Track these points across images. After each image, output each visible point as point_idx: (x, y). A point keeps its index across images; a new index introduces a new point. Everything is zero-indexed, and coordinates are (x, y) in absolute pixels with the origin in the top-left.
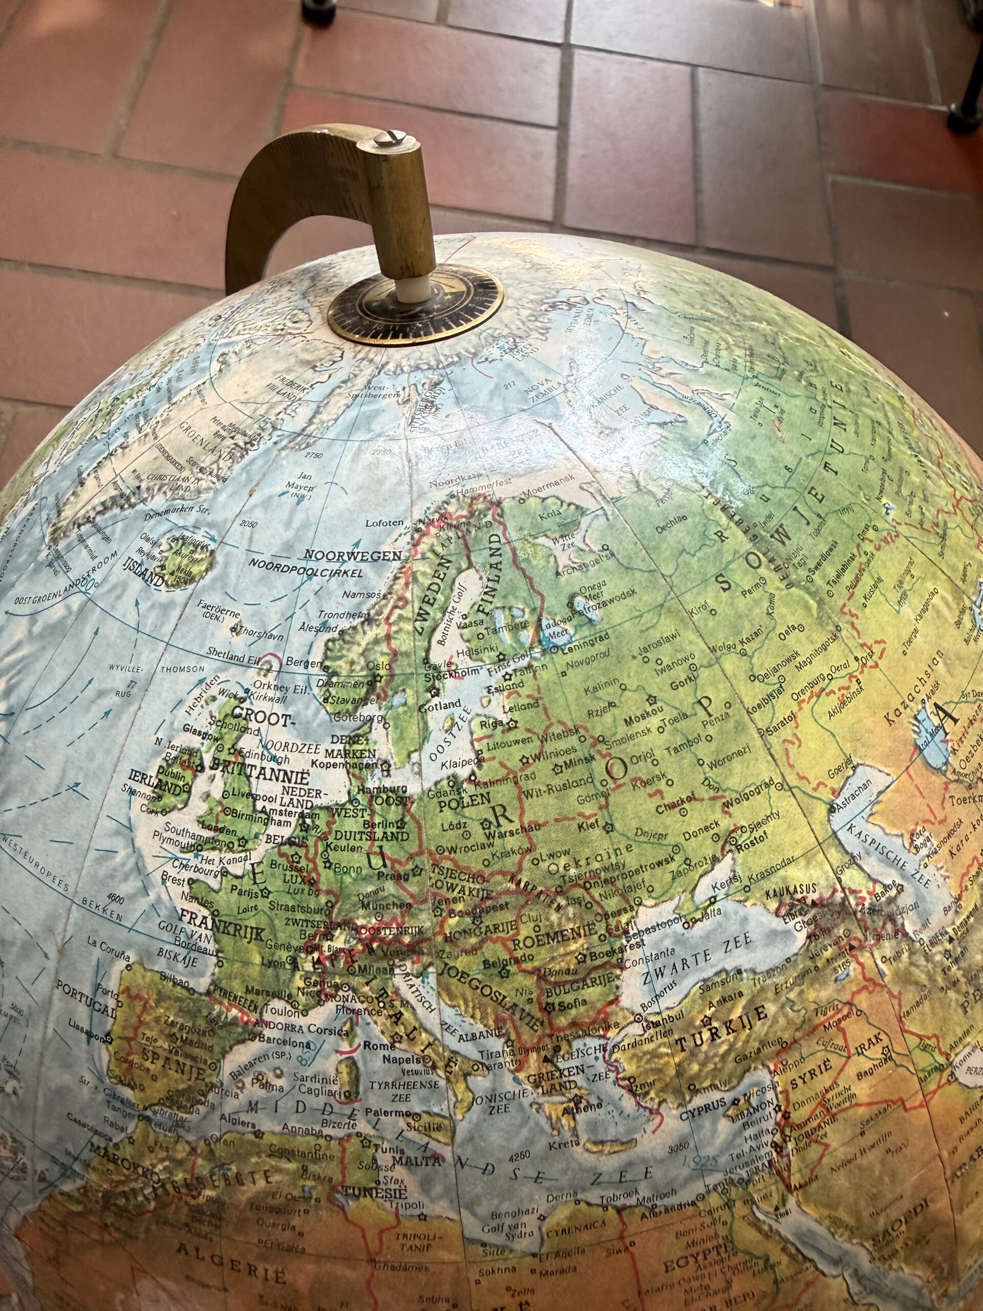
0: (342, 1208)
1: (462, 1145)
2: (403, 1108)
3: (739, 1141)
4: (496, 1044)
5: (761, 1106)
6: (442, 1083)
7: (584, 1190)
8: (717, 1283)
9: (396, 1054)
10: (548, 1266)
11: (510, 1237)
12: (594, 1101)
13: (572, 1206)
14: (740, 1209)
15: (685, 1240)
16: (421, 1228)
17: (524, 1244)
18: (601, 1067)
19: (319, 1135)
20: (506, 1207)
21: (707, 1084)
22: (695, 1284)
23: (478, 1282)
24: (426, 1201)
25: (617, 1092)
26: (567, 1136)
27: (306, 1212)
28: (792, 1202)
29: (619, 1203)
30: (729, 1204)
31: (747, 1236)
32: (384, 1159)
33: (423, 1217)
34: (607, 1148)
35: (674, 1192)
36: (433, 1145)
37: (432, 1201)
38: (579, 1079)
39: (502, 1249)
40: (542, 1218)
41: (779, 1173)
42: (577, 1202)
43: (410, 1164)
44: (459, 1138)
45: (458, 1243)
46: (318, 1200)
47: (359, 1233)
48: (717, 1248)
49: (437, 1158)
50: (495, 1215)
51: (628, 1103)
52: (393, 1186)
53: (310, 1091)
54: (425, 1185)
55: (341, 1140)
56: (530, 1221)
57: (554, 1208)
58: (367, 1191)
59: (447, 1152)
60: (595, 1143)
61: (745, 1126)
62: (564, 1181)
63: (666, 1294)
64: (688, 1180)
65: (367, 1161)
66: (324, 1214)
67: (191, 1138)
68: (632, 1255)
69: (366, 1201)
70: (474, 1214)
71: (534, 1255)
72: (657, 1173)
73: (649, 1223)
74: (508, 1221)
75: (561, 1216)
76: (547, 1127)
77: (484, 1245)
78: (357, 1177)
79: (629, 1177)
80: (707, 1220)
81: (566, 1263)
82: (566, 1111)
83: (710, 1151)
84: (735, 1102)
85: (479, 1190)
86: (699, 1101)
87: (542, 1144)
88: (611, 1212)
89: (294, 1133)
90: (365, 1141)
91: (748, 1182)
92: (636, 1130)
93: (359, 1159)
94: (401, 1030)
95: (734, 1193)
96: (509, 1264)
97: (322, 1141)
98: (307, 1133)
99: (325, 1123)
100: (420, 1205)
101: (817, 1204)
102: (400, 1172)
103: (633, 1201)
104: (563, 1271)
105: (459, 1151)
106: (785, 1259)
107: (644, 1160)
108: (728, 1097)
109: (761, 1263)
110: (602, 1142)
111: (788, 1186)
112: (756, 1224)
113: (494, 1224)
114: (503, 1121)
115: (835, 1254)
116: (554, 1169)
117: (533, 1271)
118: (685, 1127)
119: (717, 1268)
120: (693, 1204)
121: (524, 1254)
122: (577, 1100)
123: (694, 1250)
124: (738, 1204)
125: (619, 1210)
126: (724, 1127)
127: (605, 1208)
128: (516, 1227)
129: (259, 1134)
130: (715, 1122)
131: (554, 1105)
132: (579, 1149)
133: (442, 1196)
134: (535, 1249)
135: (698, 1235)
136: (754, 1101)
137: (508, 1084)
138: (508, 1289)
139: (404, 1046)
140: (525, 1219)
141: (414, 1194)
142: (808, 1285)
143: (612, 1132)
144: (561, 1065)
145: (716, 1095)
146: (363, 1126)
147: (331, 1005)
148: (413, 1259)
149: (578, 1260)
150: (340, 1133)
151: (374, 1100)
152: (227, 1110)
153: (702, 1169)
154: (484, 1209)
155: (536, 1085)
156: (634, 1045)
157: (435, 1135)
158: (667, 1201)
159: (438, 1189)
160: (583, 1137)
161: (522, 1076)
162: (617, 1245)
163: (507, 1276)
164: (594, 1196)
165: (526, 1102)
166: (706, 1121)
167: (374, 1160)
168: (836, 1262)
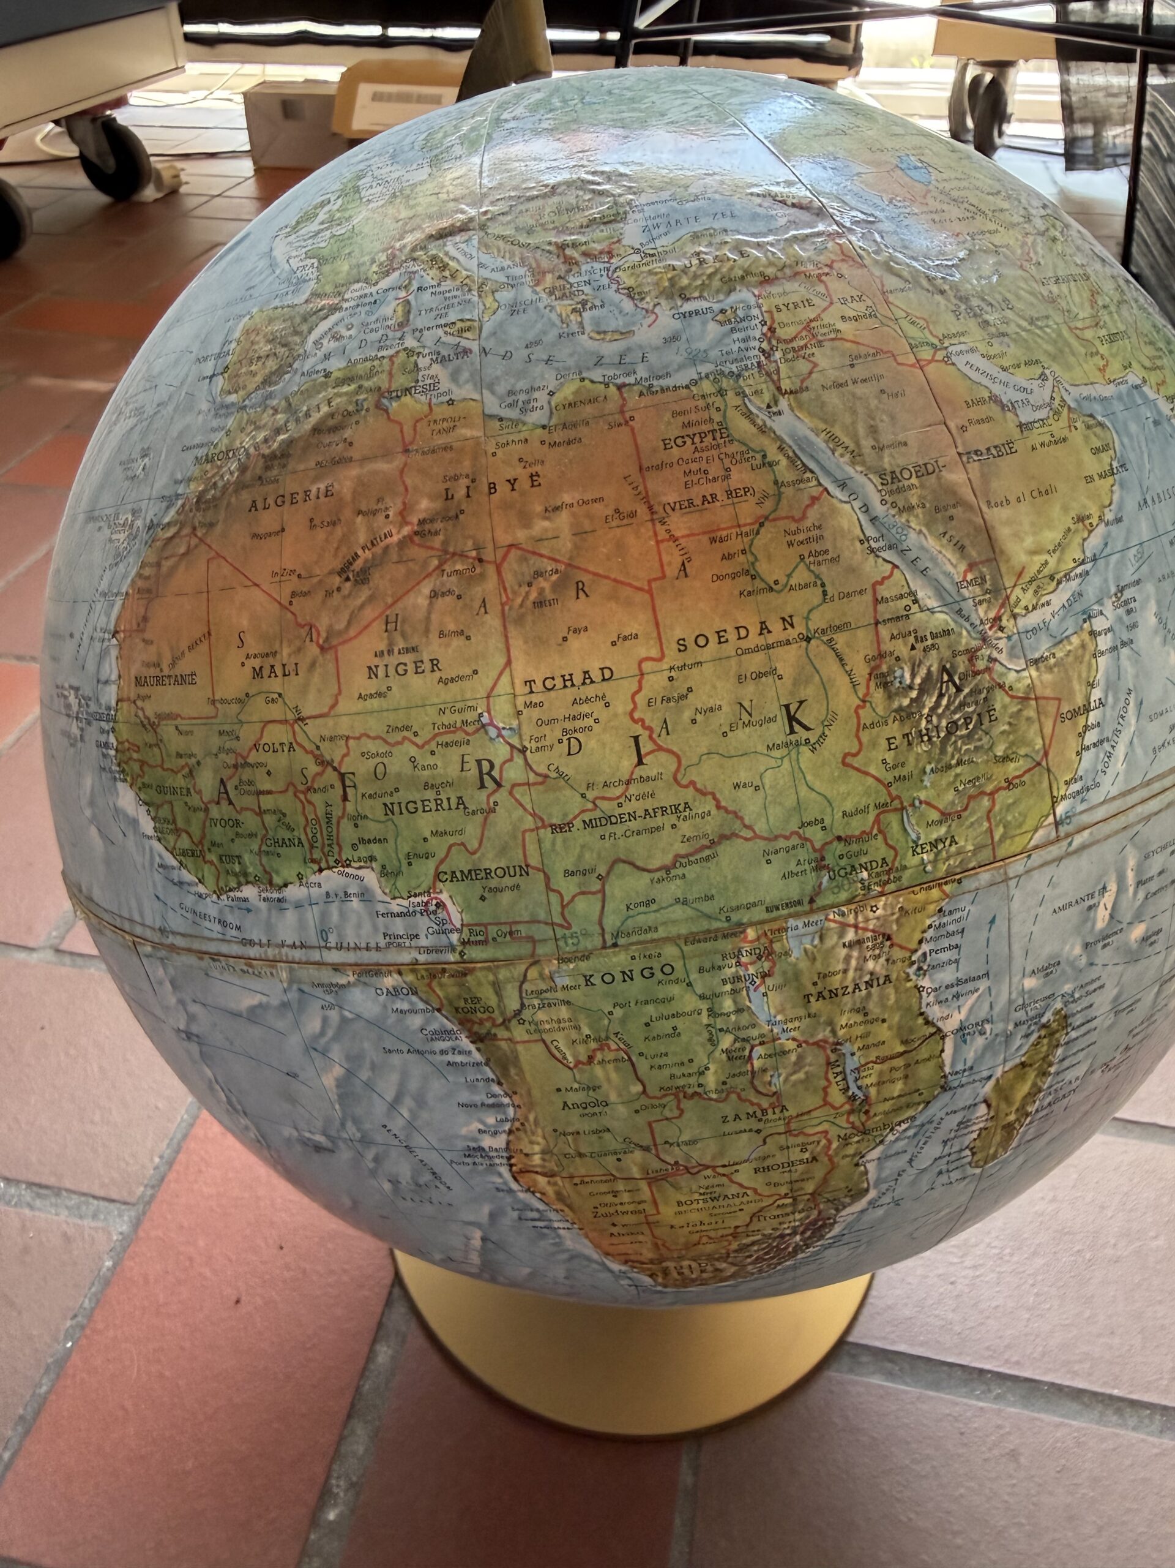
0: (386, 411)
1: (487, 338)
2: (443, 321)
3: (727, 341)
4: (520, 271)
5: (747, 318)
6: (476, 299)
7: (588, 369)
8: (715, 470)
9: (442, 289)
10: (559, 436)
11: (524, 411)
12: (598, 303)
13: (577, 384)
14: (732, 399)
15: (681, 419)
16: (448, 412)
17: (536, 417)
18: (605, 281)
19: (376, 358)
20: (522, 385)
21: (696, 294)
22: (694, 466)
23: (494, 454)
24: (454, 388)
25: (617, 297)
26: (574, 327)
27: (357, 423)
28: (784, 403)
29: (619, 381)
30: (721, 392)
31: (741, 426)
32: (423, 362)
33: (451, 402)
34: (608, 337)
35: (668, 375)
36: (464, 343)
37: (459, 386)
38: (587, 289)
39: (516, 423)
40: (551, 394)
41: (768, 374)
42: (583, 380)
43: (443, 360)
44: (484, 334)
45: (479, 421)
46: (367, 410)
47: (397, 428)
48: (713, 431)
49: (466, 352)
50: (511, 393)
51: (628, 305)
52: (428, 381)
53: (372, 331)
54: (454, 377)
55: (391, 358)
56: (541, 397)
57: (562, 385)
58: (408, 390)
59: (475, 347)
60: (599, 333)
61: (732, 330)
62: (571, 362)
63: (667, 472)
64: (681, 367)
65: (411, 366)
66: (371, 420)
67: (275, 402)
68: (632, 430)
69: (407, 399)
70: (493, 393)
71: (544, 427)
72: (652, 357)
73: (647, 400)
74: (522, 397)
75: (568, 392)
76: (558, 323)
77: (501, 419)
78: (402, 381)
79: (627, 360)
80: (701, 403)
81: (572, 434)
82: (574, 310)
83: (702, 345)
84: (723, 311)
85: (499, 373)
86: (688, 307)
87: (553, 334)
88: (613, 388)
89: (356, 362)
90: (410, 352)
91: (739, 376)
92: (634, 324)
93: (403, 368)
94: (447, 273)
95: (725, 383)
96: (522, 436)
97: (376, 363)
98: (366, 360)
99: (380, 348)
100: (450, 392)
101: (811, 414)
102: (436, 369)
103: (631, 380)
104: (569, 443)
105: (483, 343)
106: (784, 462)
107: (640, 347)
108: (716, 307)
109: (759, 456)
110: (605, 332)
111: (779, 389)
112: (749, 415)
113: (510, 400)
114: (522, 318)
115: (839, 476)
116: (564, 353)
117: (543, 442)
118: (677, 324)
119: (715, 453)
120: (687, 387)
121: (536, 426)
122: (584, 303)
123: (690, 431)
124: (730, 394)
125: (620, 387)
126: (713, 329)
127: (607, 385)
128: (529, 402)
129: (327, 375)
130: (704, 323)
131: (563, 307)
132: (585, 337)
133: (467, 382)
134: (545, 422)
135: (693, 417)
136: (740, 313)
137: (527, 294)
138: (520, 460)
139: (448, 282)
140: (536, 395)
141: (445, 384)
142: (814, 499)
143: (613, 325)
144: (572, 280)
145: (703, 305)
146: (410, 342)
147: (396, 274)
148: (441, 440)
149: (583, 431)
150: (391, 352)
151: (419, 322)
152: (305, 370)
153: (694, 359)
154: (501, 389)
155: (551, 293)
156: (633, 267)
157: (465, 335)
158: (664, 382)
159: (465, 375)
160: (588, 328)
161: (538, 289)
162: (618, 418)
163: (520, 447)
164: (597, 375)
165: (541, 305)
166: (696, 321)
167: (416, 364)
168: (843, 485)
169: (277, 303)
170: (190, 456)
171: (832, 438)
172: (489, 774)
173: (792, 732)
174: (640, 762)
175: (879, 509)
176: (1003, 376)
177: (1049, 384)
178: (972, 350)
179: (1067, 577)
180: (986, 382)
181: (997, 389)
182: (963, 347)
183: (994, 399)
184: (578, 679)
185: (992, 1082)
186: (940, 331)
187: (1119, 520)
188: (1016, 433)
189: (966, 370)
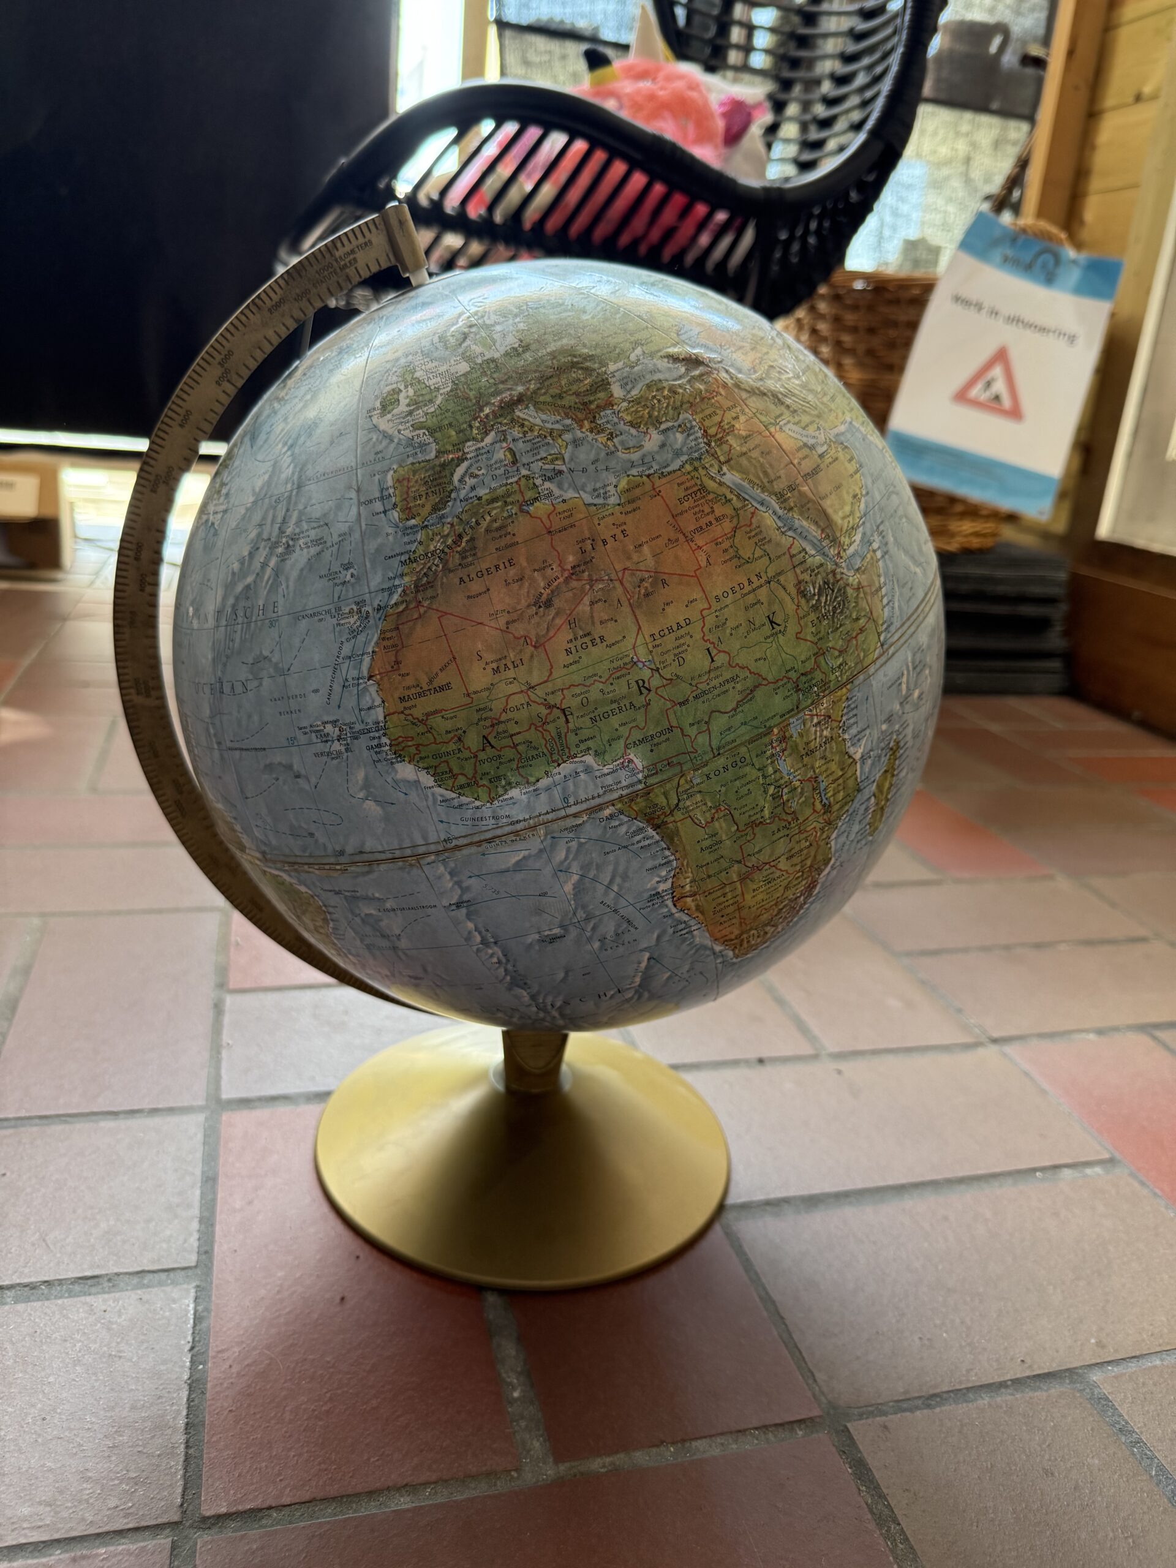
0: (528, 512)
1: (569, 463)
2: (539, 457)
3: (688, 441)
4: (568, 422)
5: (692, 427)
6: (551, 442)
7: (629, 470)
8: (707, 509)
9: (528, 438)
10: (629, 508)
11: (605, 498)
12: (618, 433)
13: (626, 479)
14: (702, 472)
15: (683, 487)
16: (564, 507)
17: (613, 500)
18: (615, 420)
19: (507, 484)
20: (598, 485)
21: (664, 419)
22: (697, 509)
23: (599, 524)
24: (562, 493)
25: (627, 428)
26: (613, 449)
27: (513, 522)
28: (725, 469)
29: (647, 473)
30: (696, 469)
31: (711, 485)
32: (538, 482)
33: (564, 501)
34: (632, 451)
35: (668, 465)
36: (557, 467)
37: (566, 492)
38: (609, 426)
39: (604, 505)
40: (616, 486)
41: (713, 455)
42: (628, 476)
43: (550, 479)
44: (567, 460)
45: (583, 508)
46: (516, 514)
47: (539, 521)
48: (699, 490)
49: (561, 472)
50: (595, 490)
51: (633, 431)
52: (546, 492)
53: (496, 469)
54: (560, 486)
55: (516, 482)
56: (611, 488)
57: (619, 481)
58: (536, 499)
59: (563, 468)
60: (626, 449)
61: (688, 435)
62: (619, 468)
63: (685, 515)
64: (672, 461)
65: (531, 486)
66: (521, 519)
67: (449, 520)
68: (662, 497)
69: (537, 504)
70: (585, 492)
71: (619, 505)
72: (657, 457)
73: (664, 480)
74: (602, 491)
75: (623, 484)
76: (603, 447)
77: (595, 505)
78: (529, 495)
79: (646, 461)
80: (689, 477)
81: (634, 505)
82: (608, 439)
83: (678, 446)
84: (680, 426)
85: (583, 480)
86: (663, 427)
87: (603, 454)
88: (645, 478)
89: (495, 489)
90: (527, 477)
91: (700, 459)
92: (641, 441)
93: (527, 486)
94: (526, 429)
95: (696, 464)
96: (610, 512)
97: (509, 487)
98: (501, 486)
99: (507, 478)
100: (561, 496)
101: (738, 471)
102: (547, 485)
103: (652, 471)
104: (634, 510)
105: (568, 466)
106: (735, 498)
107: (650, 453)
108: (676, 424)
109: (723, 498)
110: (629, 448)
111: (720, 461)
112: (712, 478)
113: (596, 494)
114: (582, 449)
115: (760, 500)
116: (613, 464)
117: (621, 513)
118: (662, 437)
119: (703, 500)
120: (679, 470)
121: (615, 505)
122: (611, 434)
123: (689, 492)
124: (700, 469)
125: (648, 476)
126: (680, 437)
127: (641, 476)
128: (606, 493)
129: (480, 499)
130: (674, 434)
131: (602, 438)
132: (620, 453)
133: (569, 488)
134: (618, 502)
135: (688, 484)
136: (688, 425)
137: (579, 434)
138: (614, 524)
139: (529, 434)
140: (608, 488)
141: (557, 492)
142: (753, 514)
143: (631, 444)
144: (599, 422)
145: (670, 424)
146: (524, 472)
147: (493, 433)
148: (566, 522)
149: (638, 503)
150: (515, 479)
151: (525, 460)
152: (462, 497)
153: (677, 454)
154: (589, 488)
155: (591, 432)
156: (627, 409)
157: (556, 462)
158: (669, 469)
159: (566, 486)
160: (620, 448)
161: (584, 430)
162: (654, 493)
163: (610, 517)
164: (634, 472)
165: (590, 439)
166: (670, 434)
167: (534, 484)
168: (762, 504)
169: (411, 460)
170: (395, 562)
171: (750, 482)
172: (643, 686)
173: (773, 628)
174: (713, 661)
175: (780, 512)
176: (804, 432)
177: (822, 431)
178: (789, 422)
179: (858, 527)
180: (799, 437)
181: (805, 439)
182: (784, 422)
183: (805, 445)
184: (675, 628)
185: (875, 784)
186: (773, 415)
187: (867, 493)
188: (819, 461)
189: (790, 433)
